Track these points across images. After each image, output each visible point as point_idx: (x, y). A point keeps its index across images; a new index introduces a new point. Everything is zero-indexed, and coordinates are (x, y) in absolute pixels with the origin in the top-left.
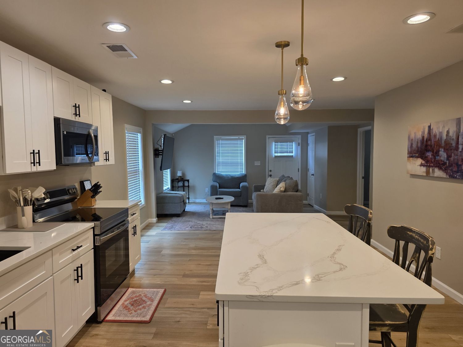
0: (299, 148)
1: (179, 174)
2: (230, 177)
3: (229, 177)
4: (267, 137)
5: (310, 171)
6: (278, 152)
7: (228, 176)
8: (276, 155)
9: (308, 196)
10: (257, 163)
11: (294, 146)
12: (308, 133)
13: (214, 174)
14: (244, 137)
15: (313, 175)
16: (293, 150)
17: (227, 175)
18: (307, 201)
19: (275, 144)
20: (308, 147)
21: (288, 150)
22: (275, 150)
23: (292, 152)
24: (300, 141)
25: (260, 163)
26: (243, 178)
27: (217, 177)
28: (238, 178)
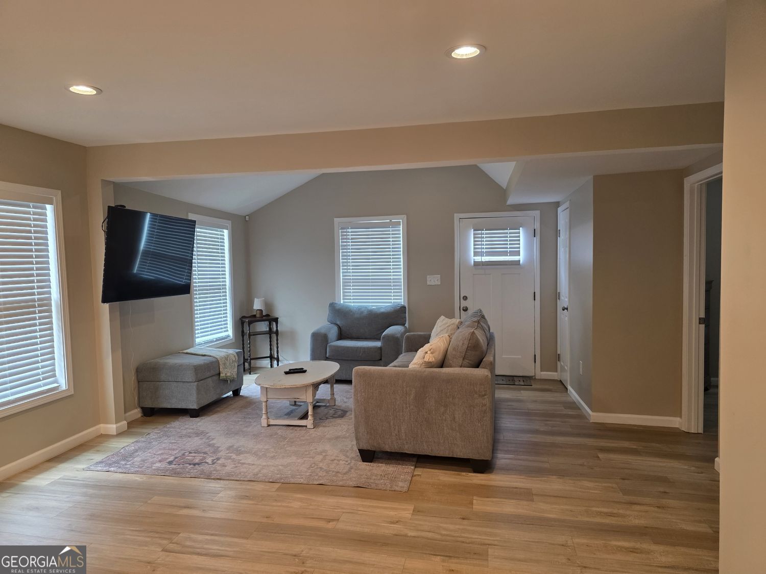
0: (536, 241)
1: (257, 305)
2: (365, 313)
3: (362, 312)
4: (457, 216)
5: (562, 298)
6: (481, 254)
7: (363, 309)
8: (478, 259)
9: (559, 360)
10: (434, 280)
11: (522, 238)
12: (557, 204)
13: (332, 306)
14: (401, 220)
15: (567, 309)
16: (519, 248)
17: (359, 309)
18: (555, 373)
19: (474, 234)
20: (558, 238)
21: (507, 248)
22: (474, 248)
23: (518, 253)
24: (537, 226)
25: (439, 280)
26: (397, 316)
27: (338, 312)
28: (383, 314)
